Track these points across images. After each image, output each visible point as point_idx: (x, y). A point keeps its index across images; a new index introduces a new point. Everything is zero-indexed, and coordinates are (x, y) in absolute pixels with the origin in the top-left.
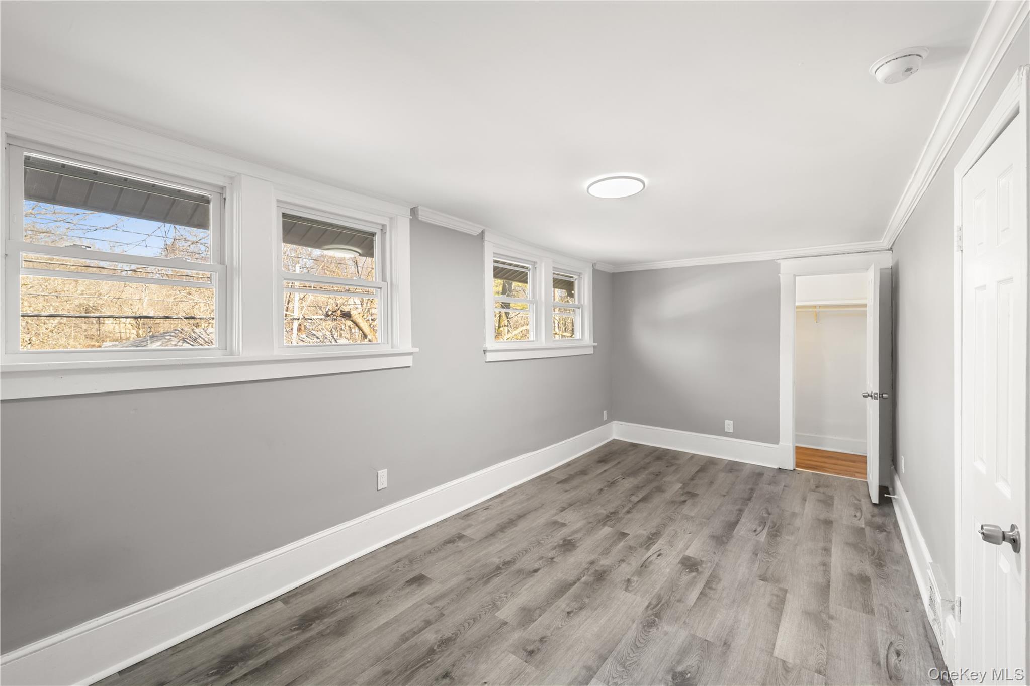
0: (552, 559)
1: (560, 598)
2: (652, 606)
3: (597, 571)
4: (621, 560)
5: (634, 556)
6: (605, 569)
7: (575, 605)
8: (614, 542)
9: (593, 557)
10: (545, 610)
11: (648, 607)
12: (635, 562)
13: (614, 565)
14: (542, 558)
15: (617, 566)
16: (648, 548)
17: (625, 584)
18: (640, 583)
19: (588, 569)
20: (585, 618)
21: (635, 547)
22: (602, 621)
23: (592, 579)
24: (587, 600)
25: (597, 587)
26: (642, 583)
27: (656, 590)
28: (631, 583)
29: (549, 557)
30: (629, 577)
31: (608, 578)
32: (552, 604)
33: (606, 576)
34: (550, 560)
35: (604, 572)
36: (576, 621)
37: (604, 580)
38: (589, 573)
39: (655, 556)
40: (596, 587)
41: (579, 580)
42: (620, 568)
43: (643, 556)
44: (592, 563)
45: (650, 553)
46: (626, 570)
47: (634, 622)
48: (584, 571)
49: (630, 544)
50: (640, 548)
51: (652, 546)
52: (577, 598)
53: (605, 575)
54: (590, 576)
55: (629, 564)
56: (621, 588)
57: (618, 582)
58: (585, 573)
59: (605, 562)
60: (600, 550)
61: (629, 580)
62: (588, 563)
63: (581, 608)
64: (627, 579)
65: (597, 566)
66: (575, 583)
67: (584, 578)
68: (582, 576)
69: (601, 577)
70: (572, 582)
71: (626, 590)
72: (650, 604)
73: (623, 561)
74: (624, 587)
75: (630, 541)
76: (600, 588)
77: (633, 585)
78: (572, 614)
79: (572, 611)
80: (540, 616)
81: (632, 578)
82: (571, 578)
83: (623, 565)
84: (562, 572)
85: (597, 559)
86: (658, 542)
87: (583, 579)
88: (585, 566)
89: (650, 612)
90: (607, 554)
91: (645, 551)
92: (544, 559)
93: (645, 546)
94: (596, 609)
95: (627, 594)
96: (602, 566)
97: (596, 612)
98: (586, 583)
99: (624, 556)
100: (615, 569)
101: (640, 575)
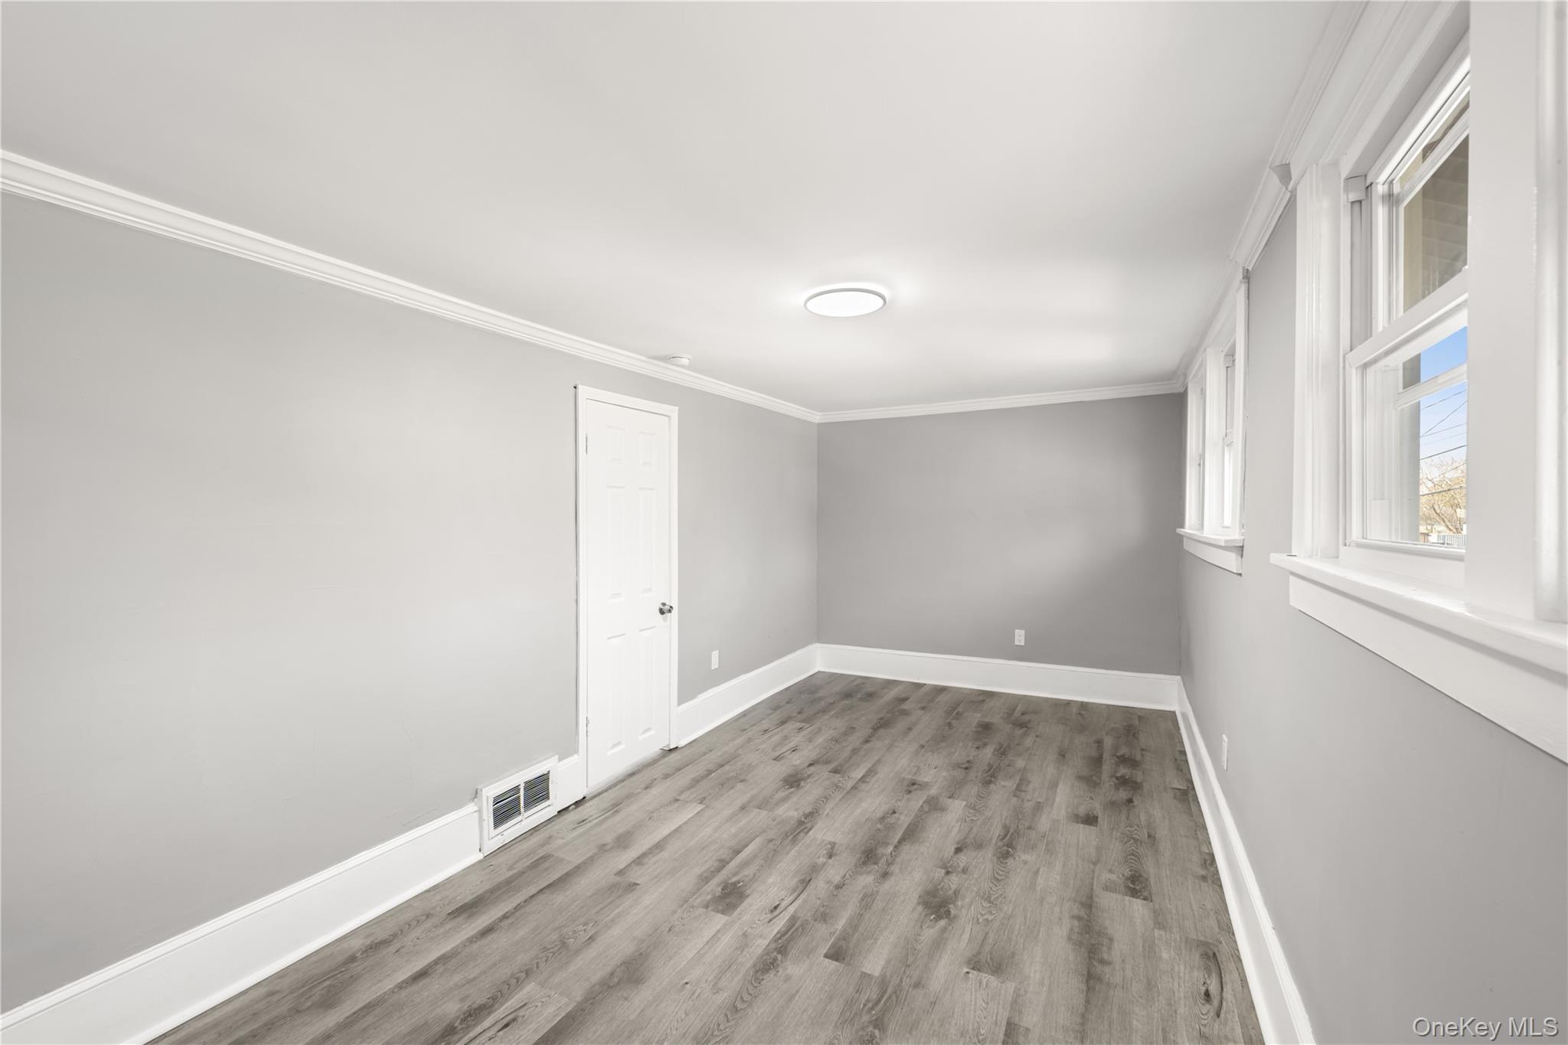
0: (948, 873)
1: (910, 824)
2: (805, 830)
3: (876, 863)
4: (841, 888)
5: (819, 898)
6: (865, 868)
7: (891, 820)
8: (855, 928)
9: (887, 885)
10: (919, 810)
11: (810, 829)
12: (820, 887)
13: (851, 877)
14: (965, 871)
15: (847, 876)
16: (793, 919)
17: (835, 851)
18: (815, 855)
19: (889, 864)
20: (876, 811)
21: (815, 920)
22: (858, 811)
23: (880, 851)
24: (879, 826)
25: (870, 841)
26: (812, 855)
27: (796, 849)
28: (827, 853)
29: (954, 874)
30: (830, 861)
31: (858, 856)
32: (916, 816)
33: (861, 858)
34: (950, 870)
35: (864, 863)
36: (885, 808)
37: (864, 852)
38: (885, 858)
39: (784, 904)
40: (872, 842)
41: (896, 847)
42: (842, 873)
43: (805, 901)
44: (885, 875)
45: (792, 909)
46: (835, 872)
47: (827, 815)
48: (894, 860)
49: (825, 926)
50: (807, 920)
51: (783, 929)
52: (891, 827)
53: (862, 860)
54: (883, 855)
55: (828, 882)
56: (841, 845)
57: (844, 853)
58: (892, 857)
59: (866, 880)
60: (878, 905)
61: (830, 857)
62: (892, 874)
63: (883, 818)
64: (833, 858)
65: (877, 871)
66: (900, 842)
67: (890, 851)
68: (894, 853)
69: (869, 856)
70: (904, 843)
71: (835, 843)
72: (807, 833)
73: (839, 887)
74: (837, 846)
75: (824, 936)
76: (867, 841)
77: (825, 852)
78: (891, 812)
79: (891, 814)
80: (922, 806)
81: (825, 860)
82: (906, 847)
83: (837, 879)
84: (922, 853)
85: (880, 883)
86: (767, 942)
87: (890, 849)
88: (895, 869)
89: (809, 825)
90: (865, 896)
91: (798, 915)
92: (960, 869)
93: (796, 927)
94: (866, 820)
95: (833, 840)
96: (869, 873)
97: (866, 818)
98: (887, 844)
99: (837, 895)
100: (849, 870)
101: (814, 866)
